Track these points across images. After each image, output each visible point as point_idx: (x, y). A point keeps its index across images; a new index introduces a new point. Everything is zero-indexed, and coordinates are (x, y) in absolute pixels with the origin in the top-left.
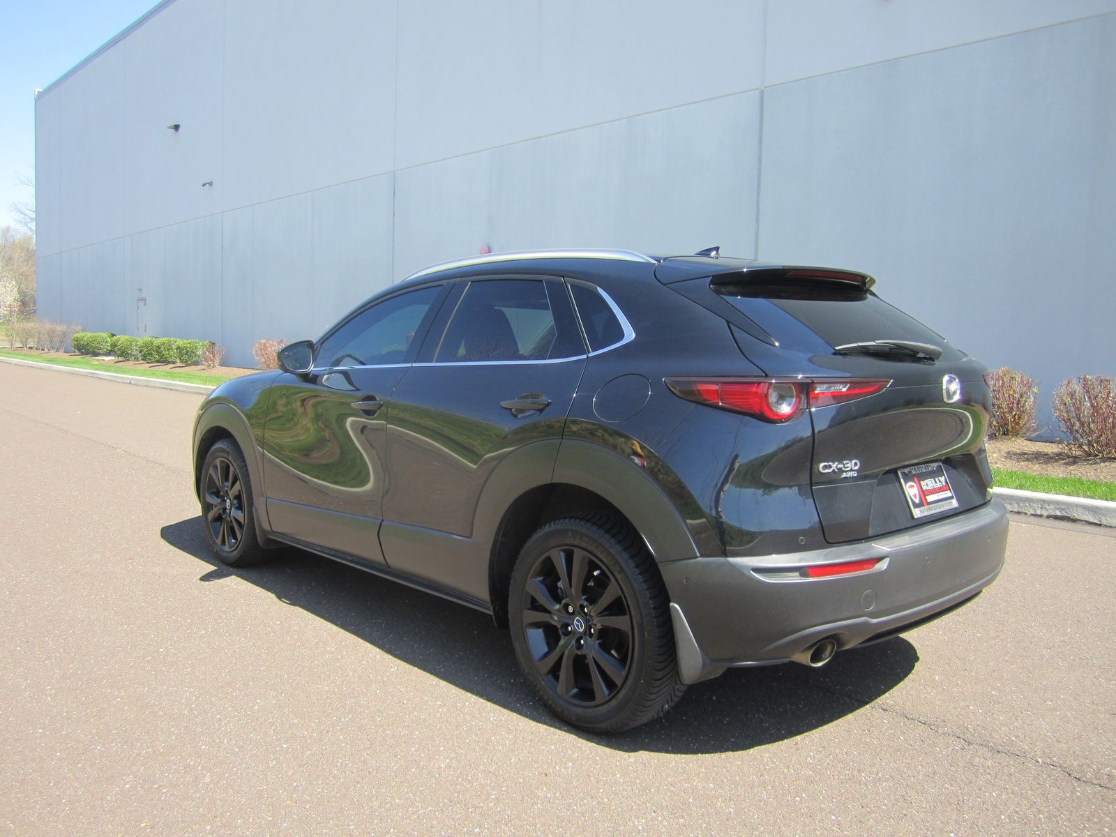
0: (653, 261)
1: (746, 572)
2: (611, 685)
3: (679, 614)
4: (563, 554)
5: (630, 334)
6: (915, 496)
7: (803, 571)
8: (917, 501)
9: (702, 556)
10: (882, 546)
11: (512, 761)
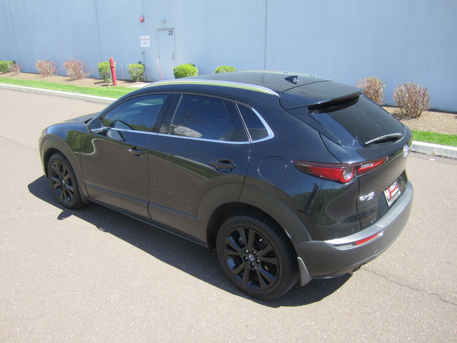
0: (277, 95)
1: (332, 247)
2: (268, 283)
3: (302, 262)
4: (243, 230)
5: (271, 134)
6: (388, 196)
7: (354, 243)
8: (389, 198)
9: (312, 240)
10: (380, 225)
11: (231, 319)
